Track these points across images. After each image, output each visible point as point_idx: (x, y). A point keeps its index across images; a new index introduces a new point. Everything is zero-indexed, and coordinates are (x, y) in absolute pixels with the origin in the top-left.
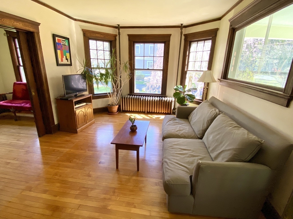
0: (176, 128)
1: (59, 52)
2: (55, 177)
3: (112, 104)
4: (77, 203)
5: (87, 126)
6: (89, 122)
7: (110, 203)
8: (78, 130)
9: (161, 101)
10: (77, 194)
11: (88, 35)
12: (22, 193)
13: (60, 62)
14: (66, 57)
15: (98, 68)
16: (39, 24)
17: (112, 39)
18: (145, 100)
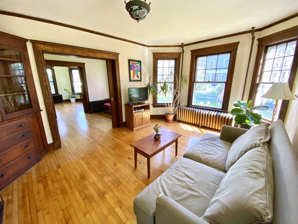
0: (205, 150)
1: (132, 72)
2: (99, 157)
3: (168, 113)
4: (94, 180)
5: (142, 127)
6: (145, 124)
7: (110, 193)
8: (134, 129)
9: (218, 116)
10: (99, 174)
11: (157, 56)
12: (79, 160)
13: (132, 78)
14: (137, 75)
15: (160, 83)
16: (119, 54)
17: (177, 56)
18: (200, 113)
